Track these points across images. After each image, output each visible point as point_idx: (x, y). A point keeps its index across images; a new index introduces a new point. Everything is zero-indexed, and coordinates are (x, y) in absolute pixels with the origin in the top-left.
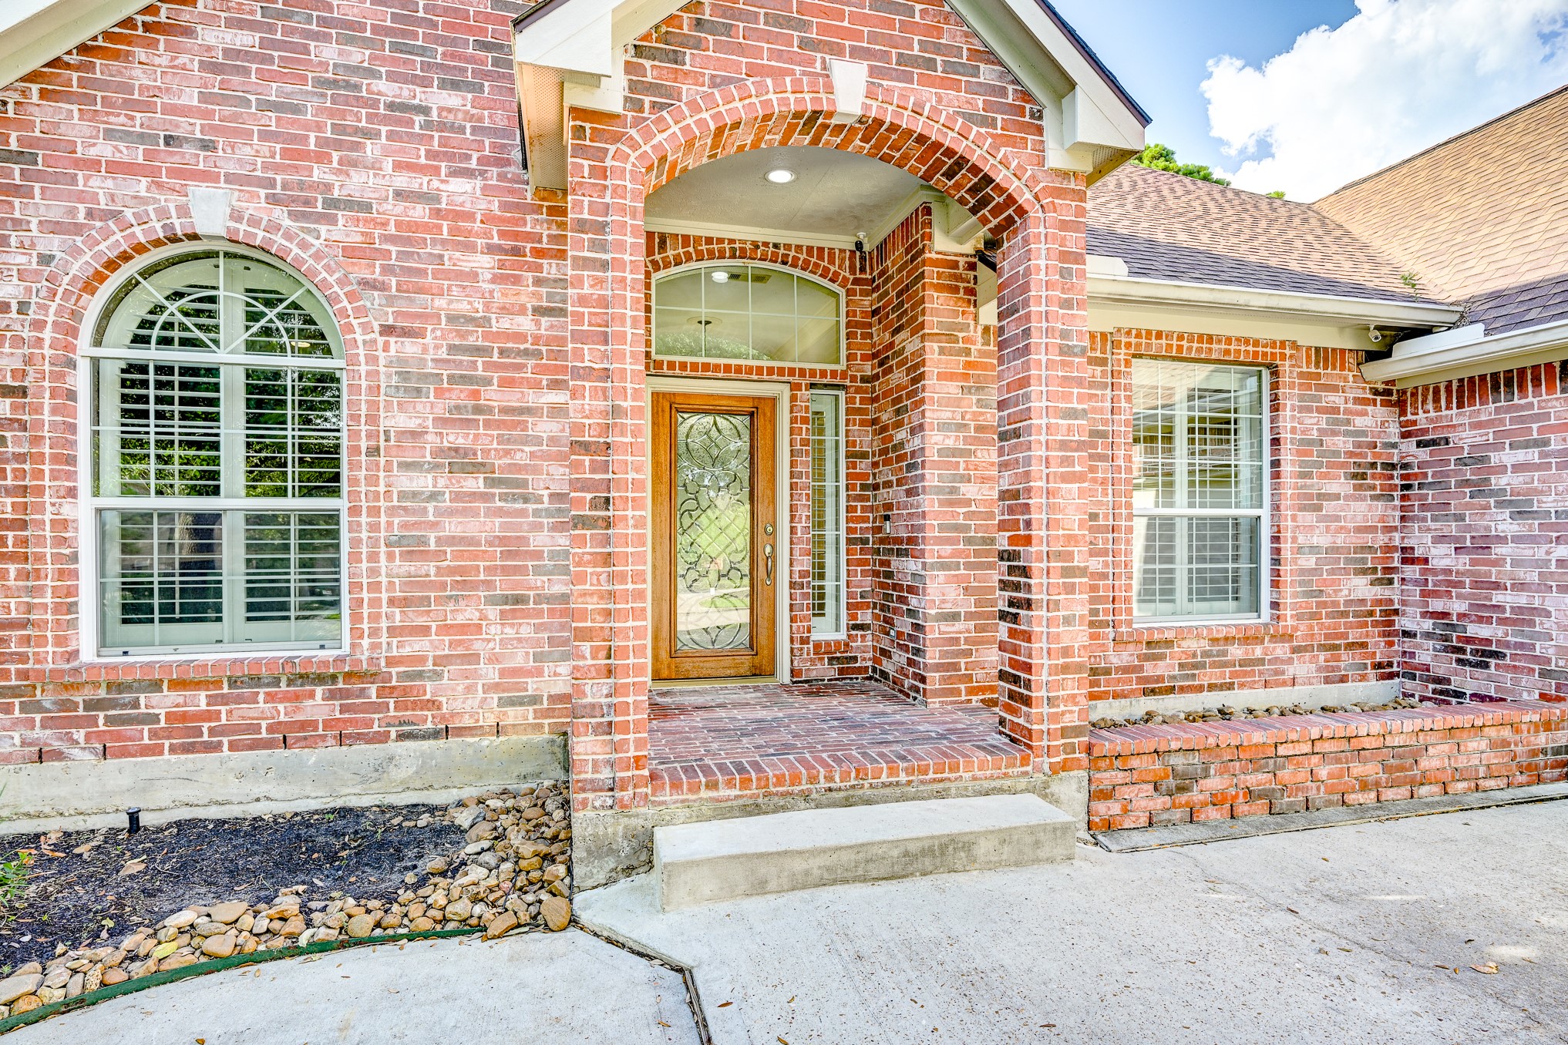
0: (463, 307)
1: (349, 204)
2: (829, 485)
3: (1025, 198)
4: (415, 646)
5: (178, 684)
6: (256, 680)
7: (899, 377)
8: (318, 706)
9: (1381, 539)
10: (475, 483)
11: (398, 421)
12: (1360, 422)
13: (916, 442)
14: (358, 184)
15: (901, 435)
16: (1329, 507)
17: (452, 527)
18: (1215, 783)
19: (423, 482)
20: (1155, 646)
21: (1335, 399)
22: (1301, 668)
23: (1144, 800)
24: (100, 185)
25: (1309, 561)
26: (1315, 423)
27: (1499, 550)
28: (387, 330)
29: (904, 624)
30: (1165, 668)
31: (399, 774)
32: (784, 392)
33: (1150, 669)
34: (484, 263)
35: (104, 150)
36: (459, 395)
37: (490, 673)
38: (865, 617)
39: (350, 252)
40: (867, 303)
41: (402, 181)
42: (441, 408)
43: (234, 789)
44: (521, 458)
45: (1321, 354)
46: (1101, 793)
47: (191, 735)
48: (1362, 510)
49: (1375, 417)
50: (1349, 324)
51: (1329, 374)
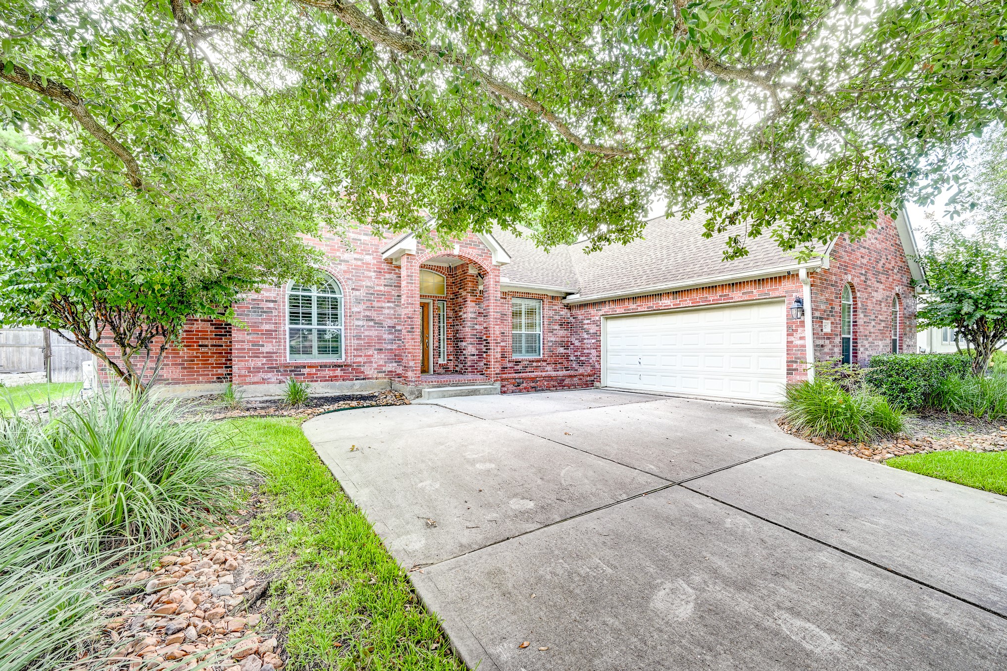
0: (369, 284)
1: (344, 261)
2: (442, 325)
3: (489, 270)
4: (359, 359)
5: (310, 367)
6: (325, 366)
7: (460, 300)
8: (339, 372)
9: (566, 339)
10: (372, 323)
11: (355, 309)
12: (562, 313)
13: (465, 316)
14: (346, 257)
15: (461, 314)
16: (555, 332)
17: (367, 333)
18: (525, 385)
19: (360, 323)
20: (517, 362)
21: (556, 307)
22: (549, 368)
23: (511, 387)
25: (551, 344)
26: (551, 313)
27: (585, 341)
28: (353, 289)
29: (462, 358)
30: (519, 367)
31: (356, 388)
32: (431, 302)
33: (516, 368)
34: (373, 274)
36: (368, 304)
37: (375, 366)
38: (451, 358)
39: (345, 272)
40: (451, 280)
41: (356, 256)
42: (364, 307)
44: (381, 318)
45: (553, 298)
46: (503, 386)
47: (312, 378)
48: (562, 333)
49: (564, 312)
50: (557, 292)
51: (555, 302)
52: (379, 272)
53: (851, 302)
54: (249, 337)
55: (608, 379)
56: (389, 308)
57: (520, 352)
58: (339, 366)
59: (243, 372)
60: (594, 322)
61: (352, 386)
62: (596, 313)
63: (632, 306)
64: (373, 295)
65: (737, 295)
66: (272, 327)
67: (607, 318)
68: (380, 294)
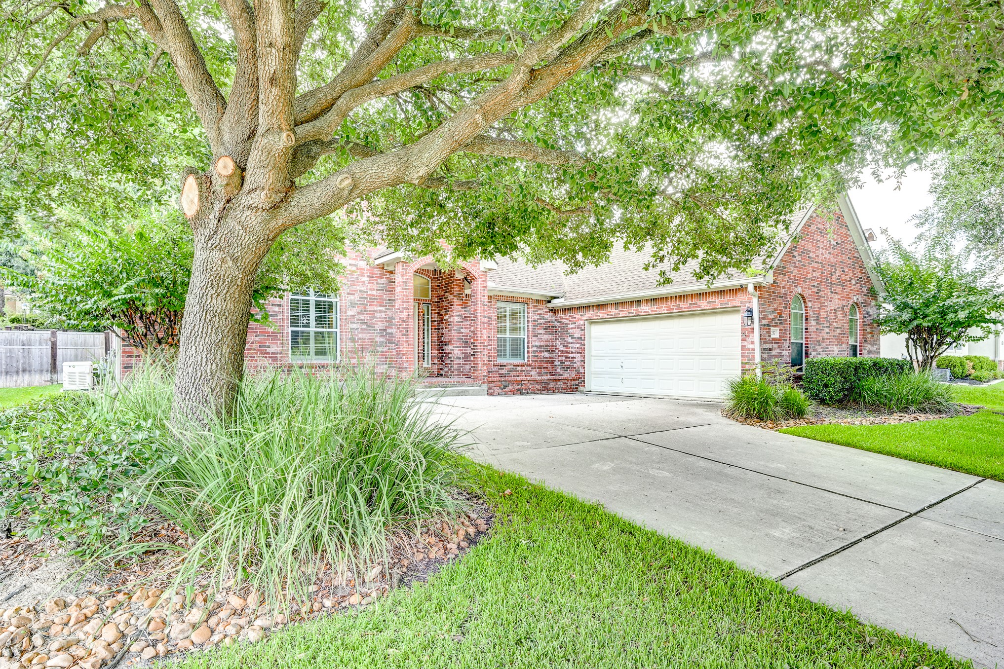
0: (362, 289)
2: (426, 328)
3: (477, 276)
7: (445, 303)
9: (551, 344)
11: (350, 313)
12: (546, 317)
13: (451, 319)
15: (446, 317)
16: (539, 336)
18: (510, 387)
20: (502, 366)
22: (533, 373)
23: (497, 390)
25: (535, 348)
26: (536, 317)
27: (570, 345)
28: (348, 294)
29: (447, 361)
30: (504, 371)
32: (417, 305)
33: (501, 371)
34: (366, 279)
40: (436, 283)
44: (373, 321)
45: (538, 301)
46: (490, 388)
48: (547, 337)
49: (549, 316)
50: (542, 296)
51: (540, 306)
52: (372, 277)
53: (804, 312)
55: (592, 383)
56: (380, 311)
57: (505, 356)
60: (579, 327)
62: (581, 318)
63: (614, 311)
64: (366, 300)
65: (703, 304)
67: (591, 323)
68: (373, 299)
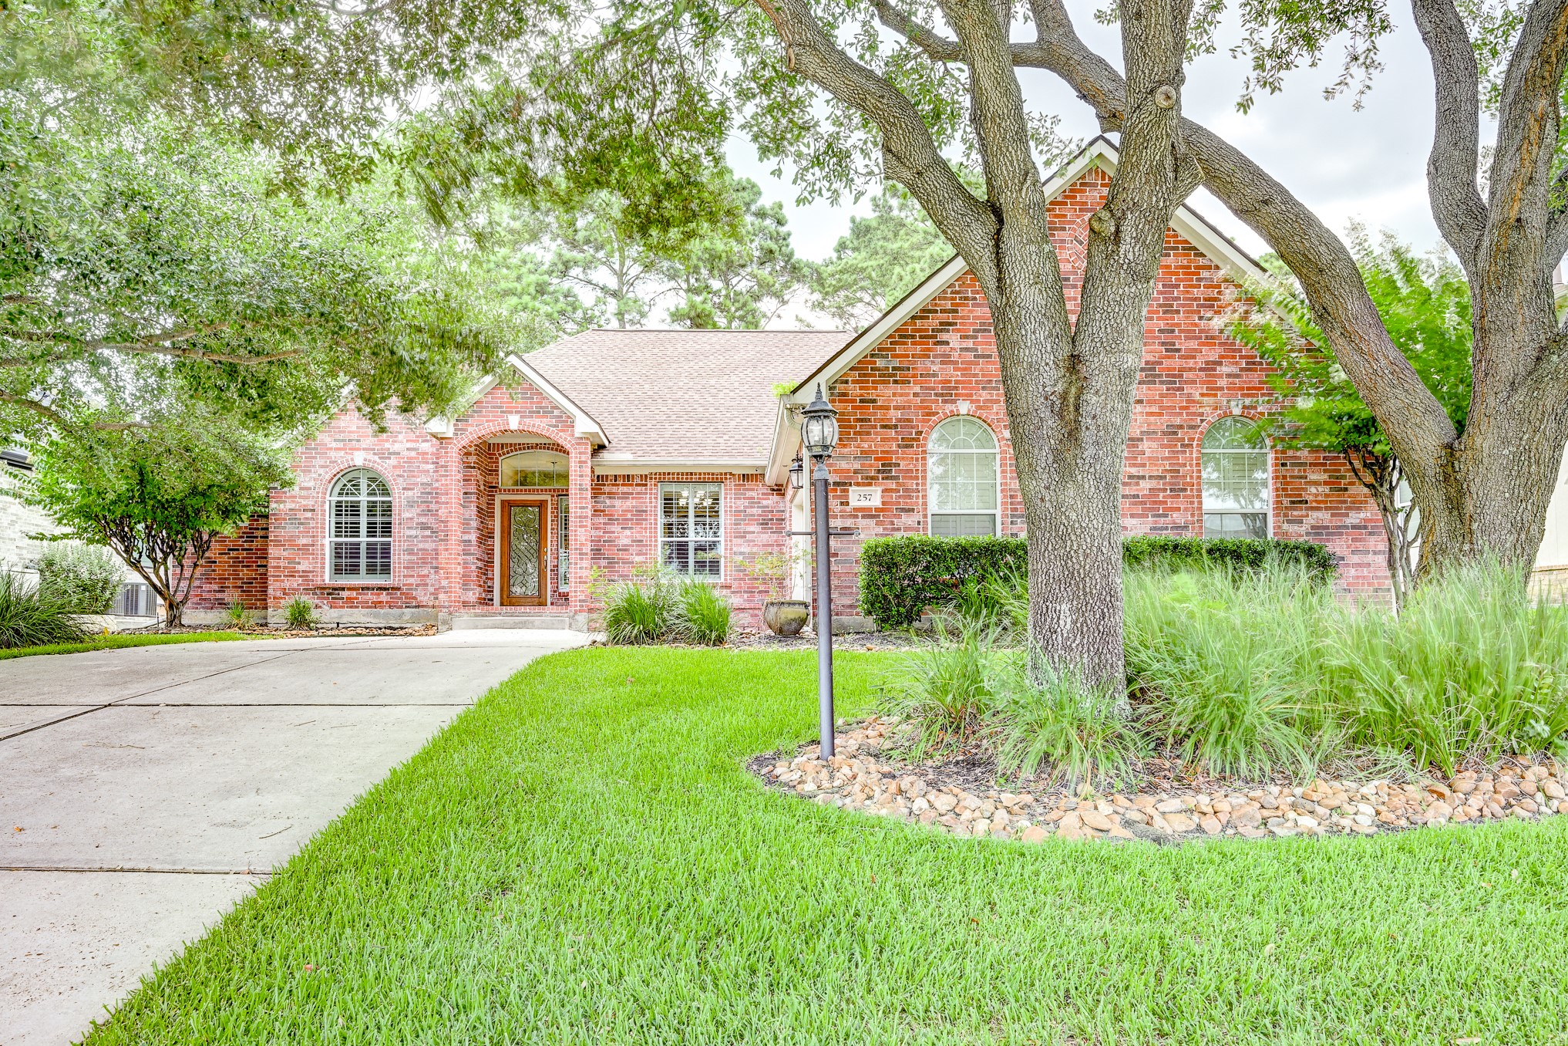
1: (394, 453)
4: (411, 580)
5: (350, 589)
6: (370, 589)
8: (384, 597)
10: (428, 533)
11: (407, 515)
14: (397, 447)
16: (750, 536)
17: (421, 546)
19: (413, 532)
21: (753, 494)
24: (333, 454)
25: (740, 558)
26: (742, 504)
28: (405, 489)
31: (406, 618)
32: (549, 498)
35: (334, 445)
37: (431, 589)
39: (395, 467)
41: (409, 445)
42: (419, 511)
43: (363, 619)
45: (741, 477)
47: (351, 603)
53: (997, 449)
54: (285, 554)
58: (385, 589)
59: (279, 594)
61: (401, 616)
64: (430, 495)
66: (309, 541)
